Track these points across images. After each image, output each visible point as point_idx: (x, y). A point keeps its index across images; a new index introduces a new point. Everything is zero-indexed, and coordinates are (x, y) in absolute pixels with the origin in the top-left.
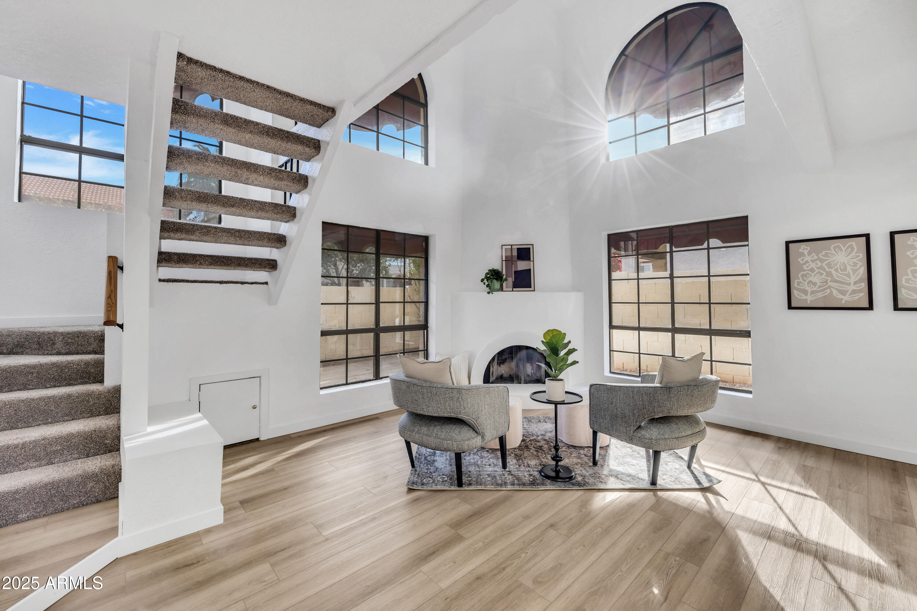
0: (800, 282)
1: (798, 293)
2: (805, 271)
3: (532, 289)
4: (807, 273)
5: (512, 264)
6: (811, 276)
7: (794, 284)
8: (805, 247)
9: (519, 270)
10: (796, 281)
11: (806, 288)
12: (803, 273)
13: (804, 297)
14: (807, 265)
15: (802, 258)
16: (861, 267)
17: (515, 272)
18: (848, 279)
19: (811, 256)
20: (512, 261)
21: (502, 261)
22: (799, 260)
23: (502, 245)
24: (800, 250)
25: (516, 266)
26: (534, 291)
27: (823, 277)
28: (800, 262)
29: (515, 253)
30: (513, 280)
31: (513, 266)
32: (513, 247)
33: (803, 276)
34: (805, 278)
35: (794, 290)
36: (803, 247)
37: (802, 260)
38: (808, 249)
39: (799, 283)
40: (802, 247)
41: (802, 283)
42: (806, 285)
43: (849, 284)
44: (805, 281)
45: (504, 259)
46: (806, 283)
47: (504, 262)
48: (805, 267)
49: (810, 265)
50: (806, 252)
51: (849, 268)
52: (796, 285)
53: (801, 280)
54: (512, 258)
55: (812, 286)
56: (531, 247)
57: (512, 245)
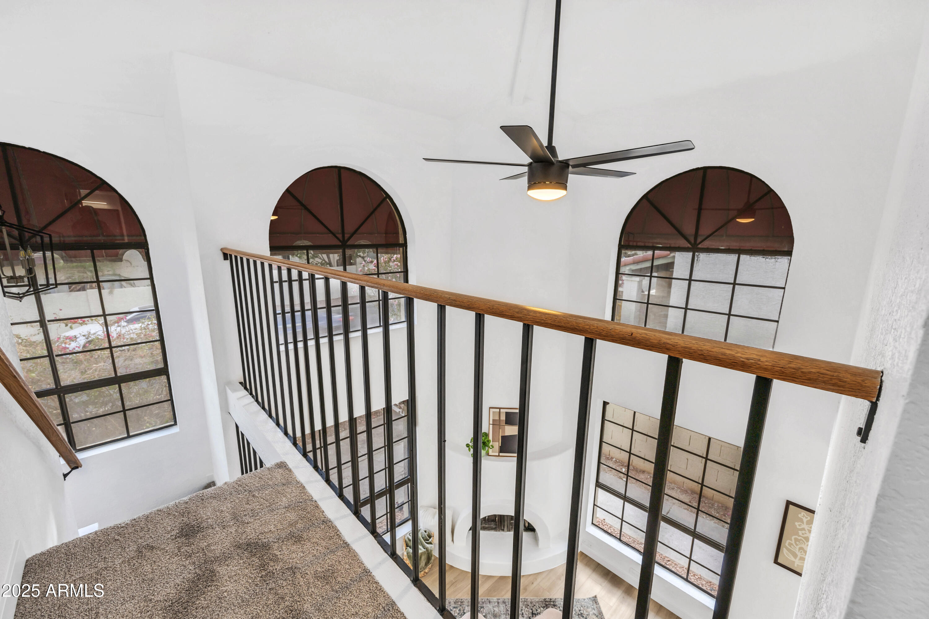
0: (792, 544)
1: (788, 552)
2: (800, 536)
4: (801, 540)
6: (805, 544)
7: (786, 542)
8: (805, 514)
9: (506, 435)
10: (788, 541)
11: (796, 552)
12: (796, 537)
13: (792, 558)
14: (803, 532)
15: (799, 523)
17: (502, 437)
19: (810, 526)
20: (500, 425)
21: (490, 424)
22: (797, 524)
23: (490, 408)
24: (799, 515)
25: (504, 431)
28: (796, 526)
29: (503, 418)
30: (500, 445)
31: (500, 430)
32: (502, 410)
33: (796, 540)
34: (797, 543)
35: (784, 549)
36: (804, 514)
37: (799, 525)
38: (807, 518)
39: (790, 544)
40: (802, 513)
41: (793, 546)
42: (797, 549)
44: (797, 545)
45: (491, 422)
46: (798, 547)
47: (491, 426)
48: (800, 533)
49: (806, 533)
50: (805, 520)
52: (787, 544)
53: (793, 542)
54: (500, 422)
55: (802, 553)
57: (500, 408)
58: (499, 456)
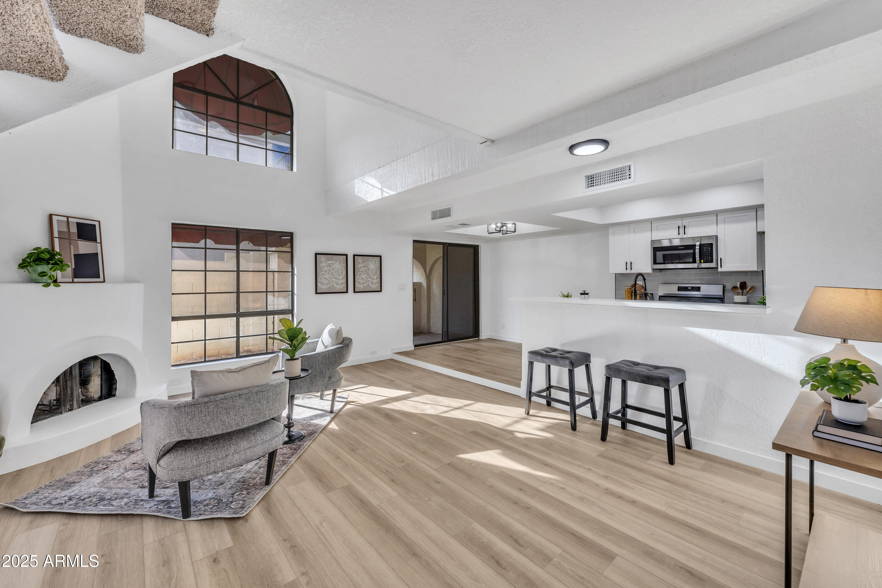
2: (323, 271)
3: (101, 279)
5: (70, 244)
9: (80, 252)
10: (319, 277)
11: (323, 282)
13: (322, 287)
16: (344, 271)
17: (75, 256)
18: (339, 277)
19: (325, 263)
20: (70, 239)
21: (53, 237)
22: (321, 265)
23: (52, 215)
24: (321, 259)
25: (77, 247)
26: (104, 281)
27: (330, 275)
29: (74, 229)
30: (73, 267)
31: (72, 246)
32: (70, 219)
33: (322, 274)
35: (318, 283)
38: (324, 259)
40: (322, 257)
43: (339, 280)
45: (57, 235)
46: (323, 278)
47: (56, 239)
51: (340, 271)
52: (319, 280)
54: (69, 235)
56: (97, 224)
57: (68, 217)
58: (73, 282)
